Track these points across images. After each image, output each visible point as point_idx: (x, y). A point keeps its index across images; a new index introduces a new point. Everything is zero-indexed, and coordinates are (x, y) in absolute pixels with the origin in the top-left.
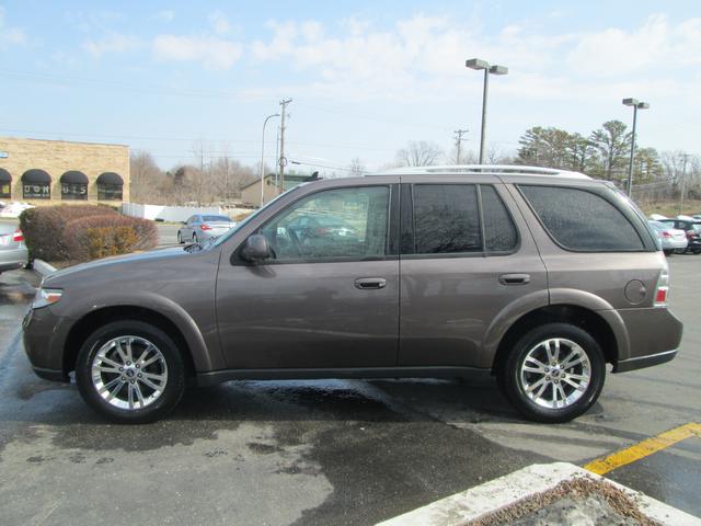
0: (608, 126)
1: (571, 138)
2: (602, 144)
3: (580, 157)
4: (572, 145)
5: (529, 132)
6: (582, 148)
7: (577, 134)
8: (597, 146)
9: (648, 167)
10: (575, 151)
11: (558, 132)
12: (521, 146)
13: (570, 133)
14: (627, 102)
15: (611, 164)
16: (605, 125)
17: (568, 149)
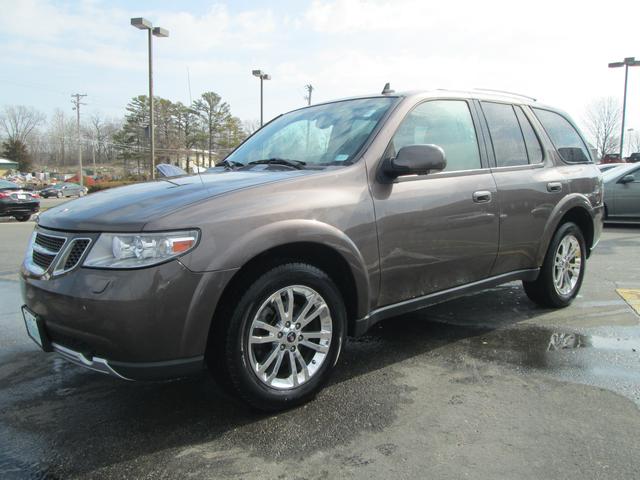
0: (206, 96)
1: (174, 106)
2: (203, 113)
3: (184, 124)
4: (176, 113)
5: (135, 99)
6: (185, 116)
7: (180, 103)
8: (199, 114)
9: (235, 133)
10: (180, 119)
11: (162, 101)
12: (129, 113)
13: (174, 102)
14: (256, 73)
15: (211, 131)
16: (203, 96)
17: (173, 117)
